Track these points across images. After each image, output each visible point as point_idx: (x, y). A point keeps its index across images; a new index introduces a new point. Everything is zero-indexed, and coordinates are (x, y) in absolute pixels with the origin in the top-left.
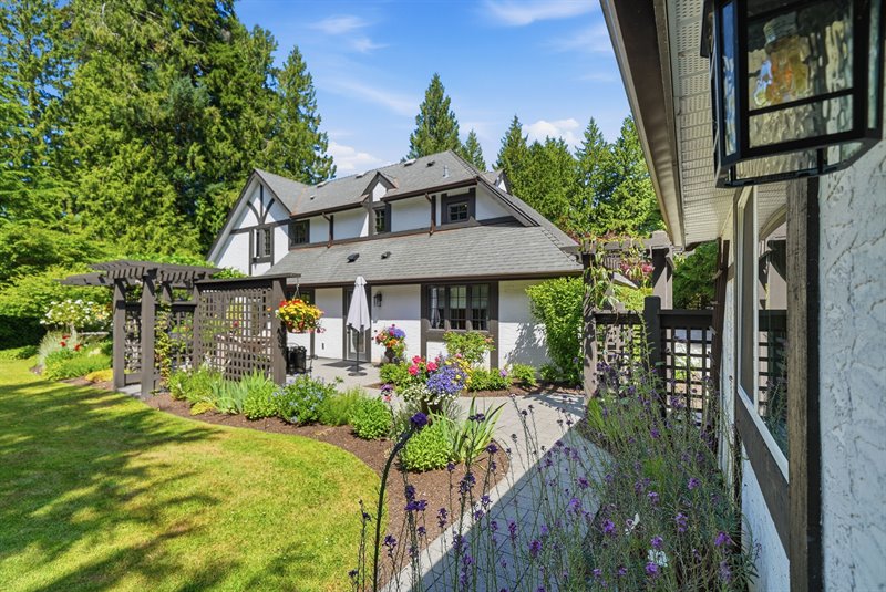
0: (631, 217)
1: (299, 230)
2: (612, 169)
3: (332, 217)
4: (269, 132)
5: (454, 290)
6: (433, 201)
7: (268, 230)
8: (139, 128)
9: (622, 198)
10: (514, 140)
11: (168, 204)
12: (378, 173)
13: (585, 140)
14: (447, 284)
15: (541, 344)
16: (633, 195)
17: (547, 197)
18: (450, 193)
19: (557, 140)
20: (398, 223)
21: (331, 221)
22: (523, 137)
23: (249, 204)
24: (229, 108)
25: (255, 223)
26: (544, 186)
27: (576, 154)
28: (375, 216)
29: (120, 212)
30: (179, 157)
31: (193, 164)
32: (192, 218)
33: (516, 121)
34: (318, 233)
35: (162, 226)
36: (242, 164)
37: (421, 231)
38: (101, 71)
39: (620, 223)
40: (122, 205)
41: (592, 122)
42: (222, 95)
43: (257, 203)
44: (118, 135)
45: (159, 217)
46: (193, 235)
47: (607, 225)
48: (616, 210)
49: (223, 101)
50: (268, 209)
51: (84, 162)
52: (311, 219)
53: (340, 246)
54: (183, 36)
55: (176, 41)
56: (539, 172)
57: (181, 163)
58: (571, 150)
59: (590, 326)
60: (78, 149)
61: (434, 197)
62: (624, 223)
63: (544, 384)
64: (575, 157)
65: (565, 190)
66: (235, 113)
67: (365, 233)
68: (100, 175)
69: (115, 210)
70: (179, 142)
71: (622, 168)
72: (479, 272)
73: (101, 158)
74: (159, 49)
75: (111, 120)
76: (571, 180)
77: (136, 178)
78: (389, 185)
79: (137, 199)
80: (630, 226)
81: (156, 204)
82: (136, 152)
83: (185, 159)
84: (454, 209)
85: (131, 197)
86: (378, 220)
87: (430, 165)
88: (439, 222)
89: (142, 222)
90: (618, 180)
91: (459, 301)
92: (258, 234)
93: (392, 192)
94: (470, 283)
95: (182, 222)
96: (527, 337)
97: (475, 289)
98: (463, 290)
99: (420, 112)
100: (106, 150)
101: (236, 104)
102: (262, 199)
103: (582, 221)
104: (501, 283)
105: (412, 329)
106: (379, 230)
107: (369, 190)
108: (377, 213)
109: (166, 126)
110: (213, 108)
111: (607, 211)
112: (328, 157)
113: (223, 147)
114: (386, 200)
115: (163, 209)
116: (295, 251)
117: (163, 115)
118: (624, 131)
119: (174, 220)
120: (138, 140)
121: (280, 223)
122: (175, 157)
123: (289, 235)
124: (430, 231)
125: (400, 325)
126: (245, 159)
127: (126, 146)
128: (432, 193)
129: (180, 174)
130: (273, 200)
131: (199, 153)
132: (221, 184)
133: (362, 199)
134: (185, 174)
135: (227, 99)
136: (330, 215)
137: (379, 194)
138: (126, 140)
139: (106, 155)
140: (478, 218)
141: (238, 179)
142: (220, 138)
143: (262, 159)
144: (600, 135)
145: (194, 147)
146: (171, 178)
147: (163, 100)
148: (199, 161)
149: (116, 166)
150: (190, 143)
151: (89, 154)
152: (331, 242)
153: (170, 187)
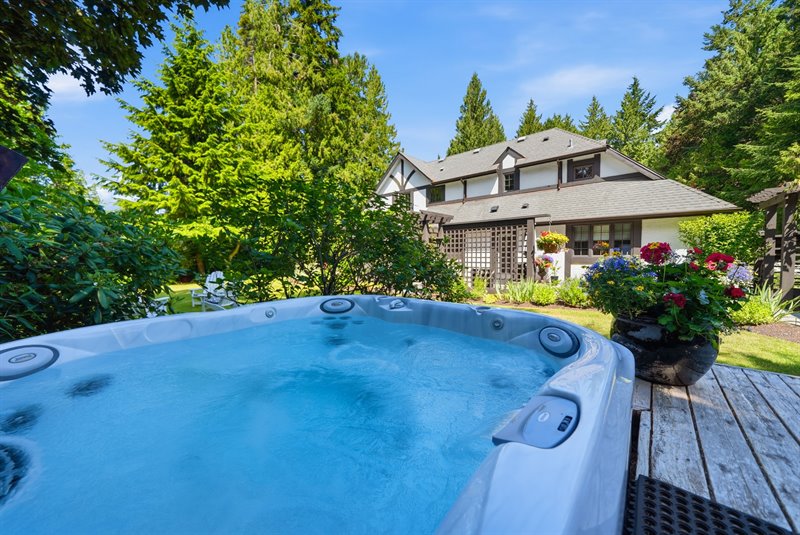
1: (436, 192)
3: (466, 181)
5: (597, 228)
6: (560, 165)
7: (409, 194)
8: (290, 132)
10: (530, 118)
12: (508, 148)
13: (588, 115)
14: (591, 224)
18: (575, 159)
20: (525, 182)
21: (465, 184)
22: (537, 116)
23: (392, 177)
24: (342, 113)
25: (397, 189)
28: (504, 179)
30: (314, 149)
31: (322, 154)
34: (453, 193)
36: (349, 151)
37: (549, 188)
38: (270, 96)
41: (594, 99)
42: (337, 104)
43: (398, 176)
44: (279, 138)
50: (408, 179)
52: (446, 184)
53: (474, 202)
54: (314, 67)
55: (310, 71)
57: (315, 154)
61: (561, 163)
67: (495, 190)
70: (312, 140)
73: (269, 154)
74: (301, 76)
75: (275, 129)
78: (517, 156)
82: (290, 149)
83: (318, 150)
86: (507, 182)
87: (546, 140)
88: (565, 180)
91: (602, 235)
93: (521, 161)
94: (613, 223)
97: (618, 227)
98: (606, 228)
99: (463, 103)
100: (274, 150)
101: (346, 110)
102: (403, 173)
104: (644, 221)
106: (507, 188)
107: (500, 161)
108: (507, 177)
109: (307, 129)
110: (334, 115)
113: (337, 140)
114: (518, 168)
116: (434, 207)
117: (306, 122)
120: (291, 140)
121: (419, 188)
122: (311, 149)
123: (427, 197)
124: (557, 187)
126: (350, 148)
127: (286, 145)
128: (559, 160)
129: (315, 161)
130: (413, 172)
131: (326, 146)
132: (337, 166)
133: (496, 167)
134: (317, 161)
135: (341, 106)
136: (464, 181)
137: (509, 163)
138: (284, 141)
139: (273, 152)
140: (602, 176)
141: (346, 162)
142: (336, 134)
143: (362, 146)
144: (601, 110)
145: (324, 142)
146: (309, 164)
147: (305, 112)
148: (326, 151)
149: (280, 158)
150: (321, 139)
151: (264, 152)
152: (465, 199)
153: (308, 170)
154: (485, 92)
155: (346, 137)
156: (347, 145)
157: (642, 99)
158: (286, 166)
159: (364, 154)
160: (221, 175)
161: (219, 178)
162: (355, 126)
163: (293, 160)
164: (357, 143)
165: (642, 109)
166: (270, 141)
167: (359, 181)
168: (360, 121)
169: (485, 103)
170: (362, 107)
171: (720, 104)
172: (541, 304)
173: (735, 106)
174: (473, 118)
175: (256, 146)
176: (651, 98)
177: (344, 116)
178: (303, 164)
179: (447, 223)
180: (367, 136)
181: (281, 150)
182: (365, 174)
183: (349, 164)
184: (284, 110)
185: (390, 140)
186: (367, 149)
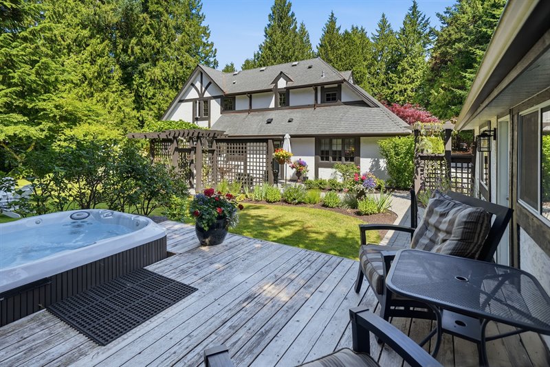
0: (410, 83)
1: (228, 103)
2: (397, 50)
3: (251, 96)
4: (178, 29)
5: (334, 141)
6: (316, 90)
7: (207, 101)
9: (404, 70)
10: (331, 28)
11: (117, 78)
12: (281, 72)
13: (379, 29)
14: (331, 138)
15: (383, 169)
16: (411, 68)
17: (354, 69)
18: (326, 86)
19: (360, 29)
20: (293, 101)
21: (251, 98)
22: (337, 27)
23: (193, 85)
24: (154, 13)
25: (197, 96)
26: (352, 61)
27: (372, 38)
28: (279, 97)
29: (91, 84)
30: (123, 46)
31: (132, 51)
32: (130, 87)
33: (332, 16)
34: (241, 104)
35: (113, 92)
36: (160, 50)
37: (309, 106)
39: (403, 87)
40: (91, 79)
41: (383, 16)
42: (149, 4)
43: (198, 85)
44: (86, 33)
45: (111, 86)
46: (130, 99)
47: (394, 88)
48: (400, 78)
49: (151, 9)
50: (206, 88)
51: (65, 51)
52: (237, 96)
53: (257, 113)
56: (349, 52)
57: (125, 51)
58: (369, 35)
59: (418, 161)
60: (63, 42)
61: (316, 88)
62: (405, 87)
63: (388, 188)
64: (371, 40)
65: (365, 63)
66: (158, 16)
67: (272, 105)
68: (77, 59)
69: (86, 82)
71: (404, 49)
72: (350, 132)
73: (74, 48)
75: (82, 23)
76: (369, 57)
77: (99, 61)
78: (288, 79)
79: (99, 75)
80: (409, 89)
81: (110, 78)
82: (96, 44)
83: (128, 47)
84: (328, 95)
85: (96, 74)
86: (281, 99)
87: (310, 68)
88: (319, 102)
89: (102, 90)
90: (401, 57)
91: (337, 146)
92: (199, 103)
93: (290, 84)
94: (344, 138)
95: (124, 89)
96: (376, 165)
97: (347, 141)
98: (340, 141)
99: (271, 12)
100: (80, 44)
101: (158, 11)
102: (202, 83)
103: (377, 85)
104: (361, 138)
105: (310, 161)
106: (281, 104)
107: (276, 81)
108: (281, 96)
109: (118, 26)
110: (145, 15)
111: (394, 78)
112: (209, 43)
113: (148, 39)
114: (288, 89)
115: (113, 81)
116: (227, 115)
117: (115, 20)
118: (405, 23)
119: (120, 88)
120: (98, 36)
121: (215, 97)
122: (121, 46)
123: (221, 105)
124: (314, 106)
125: (304, 159)
126: (162, 46)
127: (93, 41)
128: (315, 86)
129: (124, 58)
130: (210, 83)
131: (137, 44)
132: (148, 64)
133: (272, 87)
134: (127, 58)
135: (152, 7)
136: (250, 95)
137: (282, 84)
138: (91, 37)
139: (79, 46)
140: (342, 101)
141: (158, 60)
142: (148, 33)
143: (174, 47)
144: (389, 26)
145: (134, 41)
146: (118, 61)
147: (114, 10)
148: (137, 49)
149: (86, 53)
150: (131, 38)
151: (68, 45)
152: (250, 110)
153: (117, 66)
154: (290, 5)
155: (158, 37)
156: (159, 45)
157: (420, 19)
158: (93, 62)
159: (176, 53)
160: (16, 75)
161: (13, 78)
162: (166, 26)
163: (100, 55)
164: (169, 42)
165: (419, 28)
166: (75, 35)
167: (171, 80)
168: (172, 22)
169: (290, 13)
170: (174, 9)
171: (458, 36)
172: (271, 202)
173: (467, 39)
174: (279, 26)
175: (59, 38)
176: (426, 19)
177: (157, 16)
178: (112, 59)
179: (218, 138)
180: (179, 37)
181: (88, 45)
182: (176, 72)
183: (161, 63)
184: (91, 6)
185: (204, 40)
186: (179, 49)
